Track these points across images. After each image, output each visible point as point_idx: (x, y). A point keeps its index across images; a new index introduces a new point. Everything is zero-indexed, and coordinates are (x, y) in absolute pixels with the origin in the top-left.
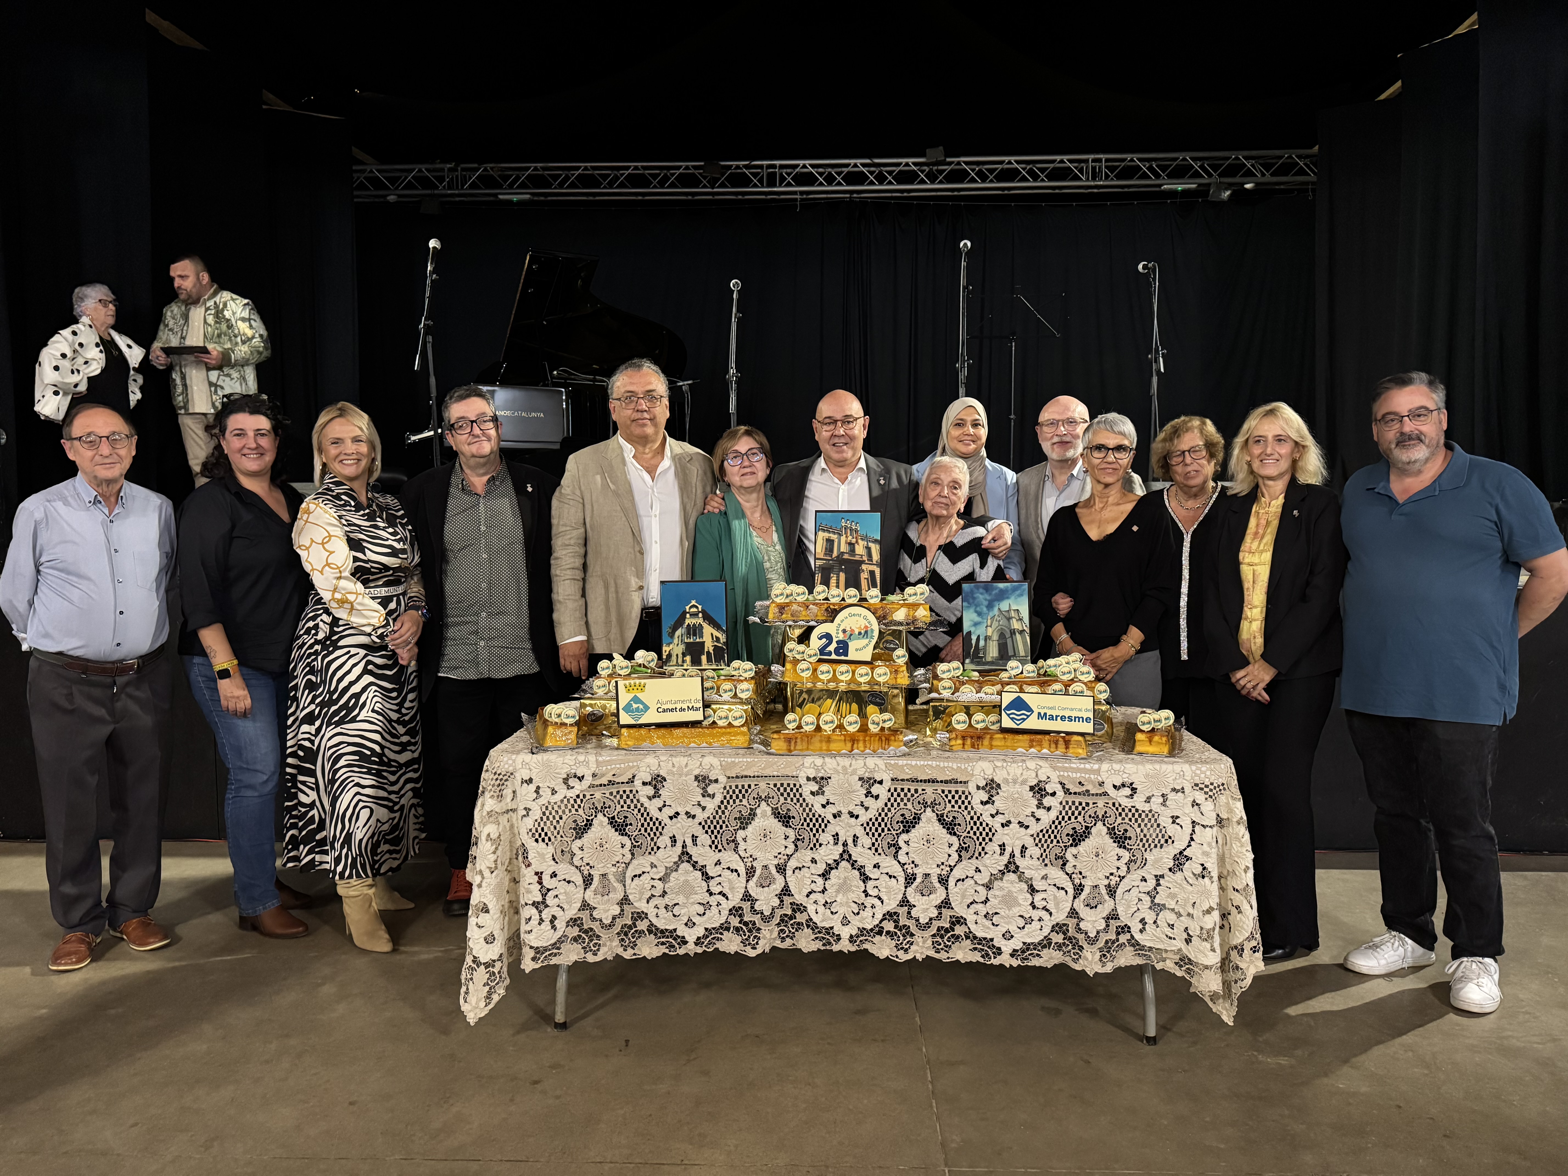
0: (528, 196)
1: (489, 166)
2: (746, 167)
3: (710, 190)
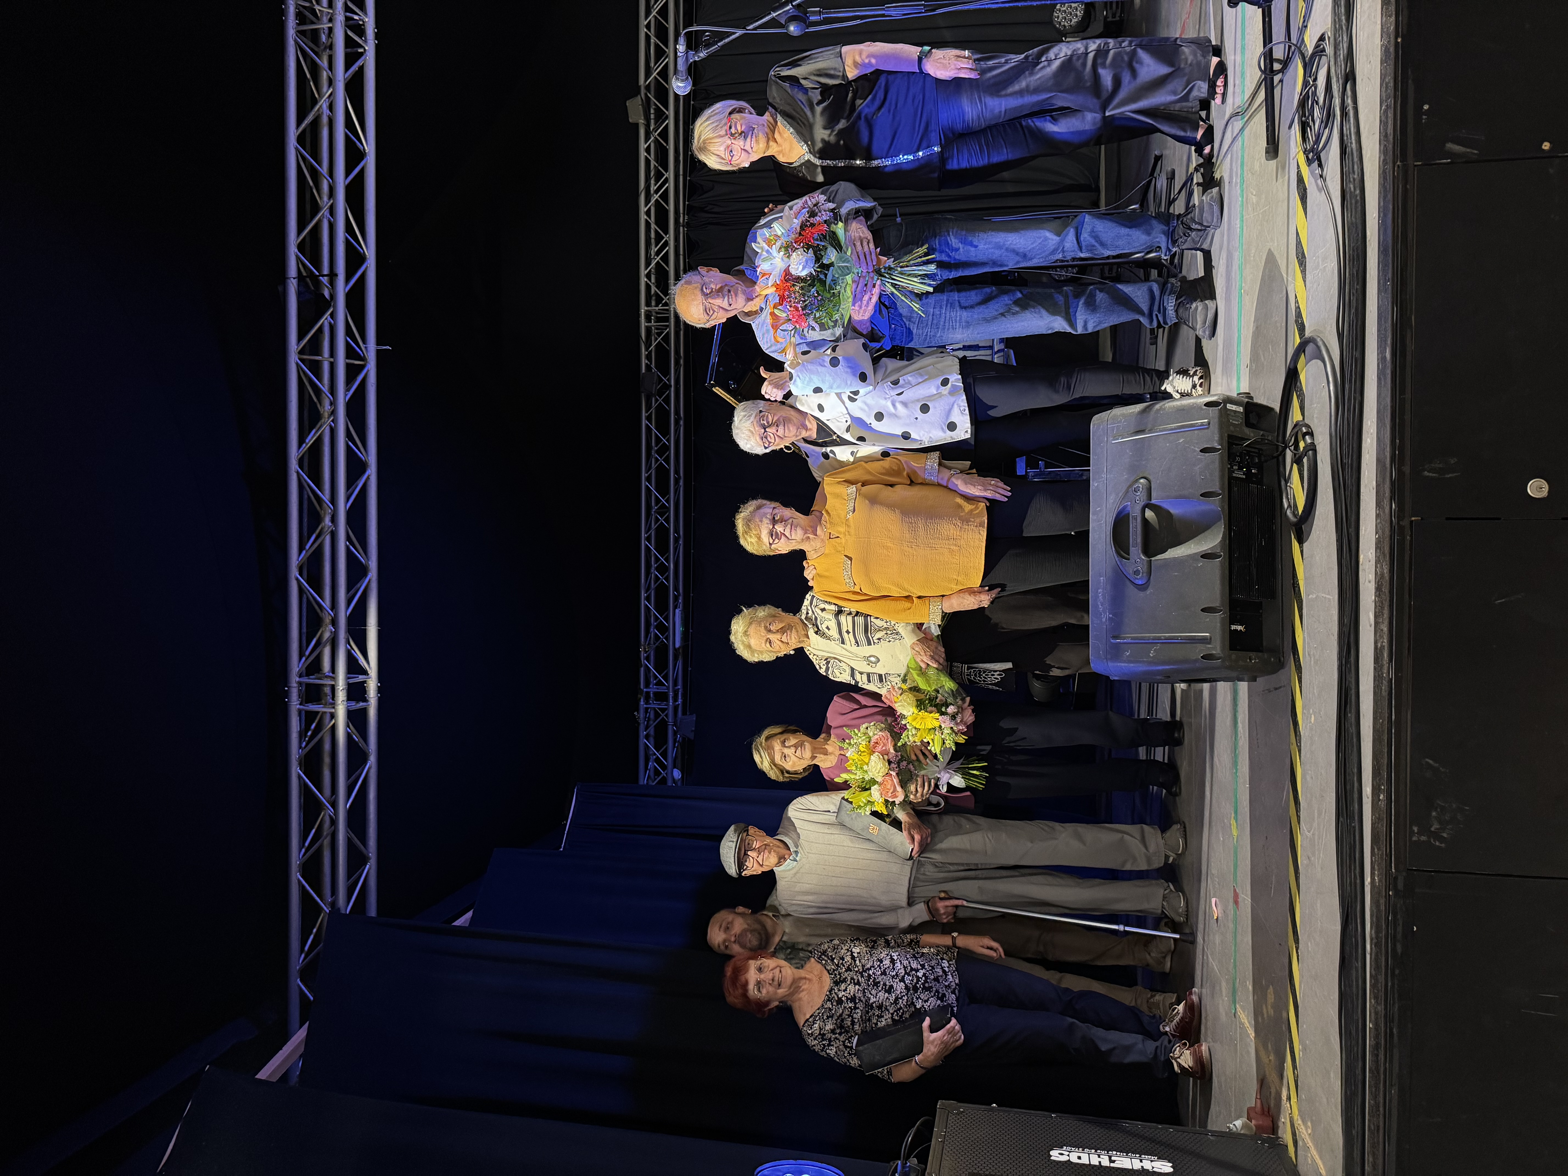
0: (677, 611)
1: (643, 655)
2: (648, 344)
3: (672, 389)
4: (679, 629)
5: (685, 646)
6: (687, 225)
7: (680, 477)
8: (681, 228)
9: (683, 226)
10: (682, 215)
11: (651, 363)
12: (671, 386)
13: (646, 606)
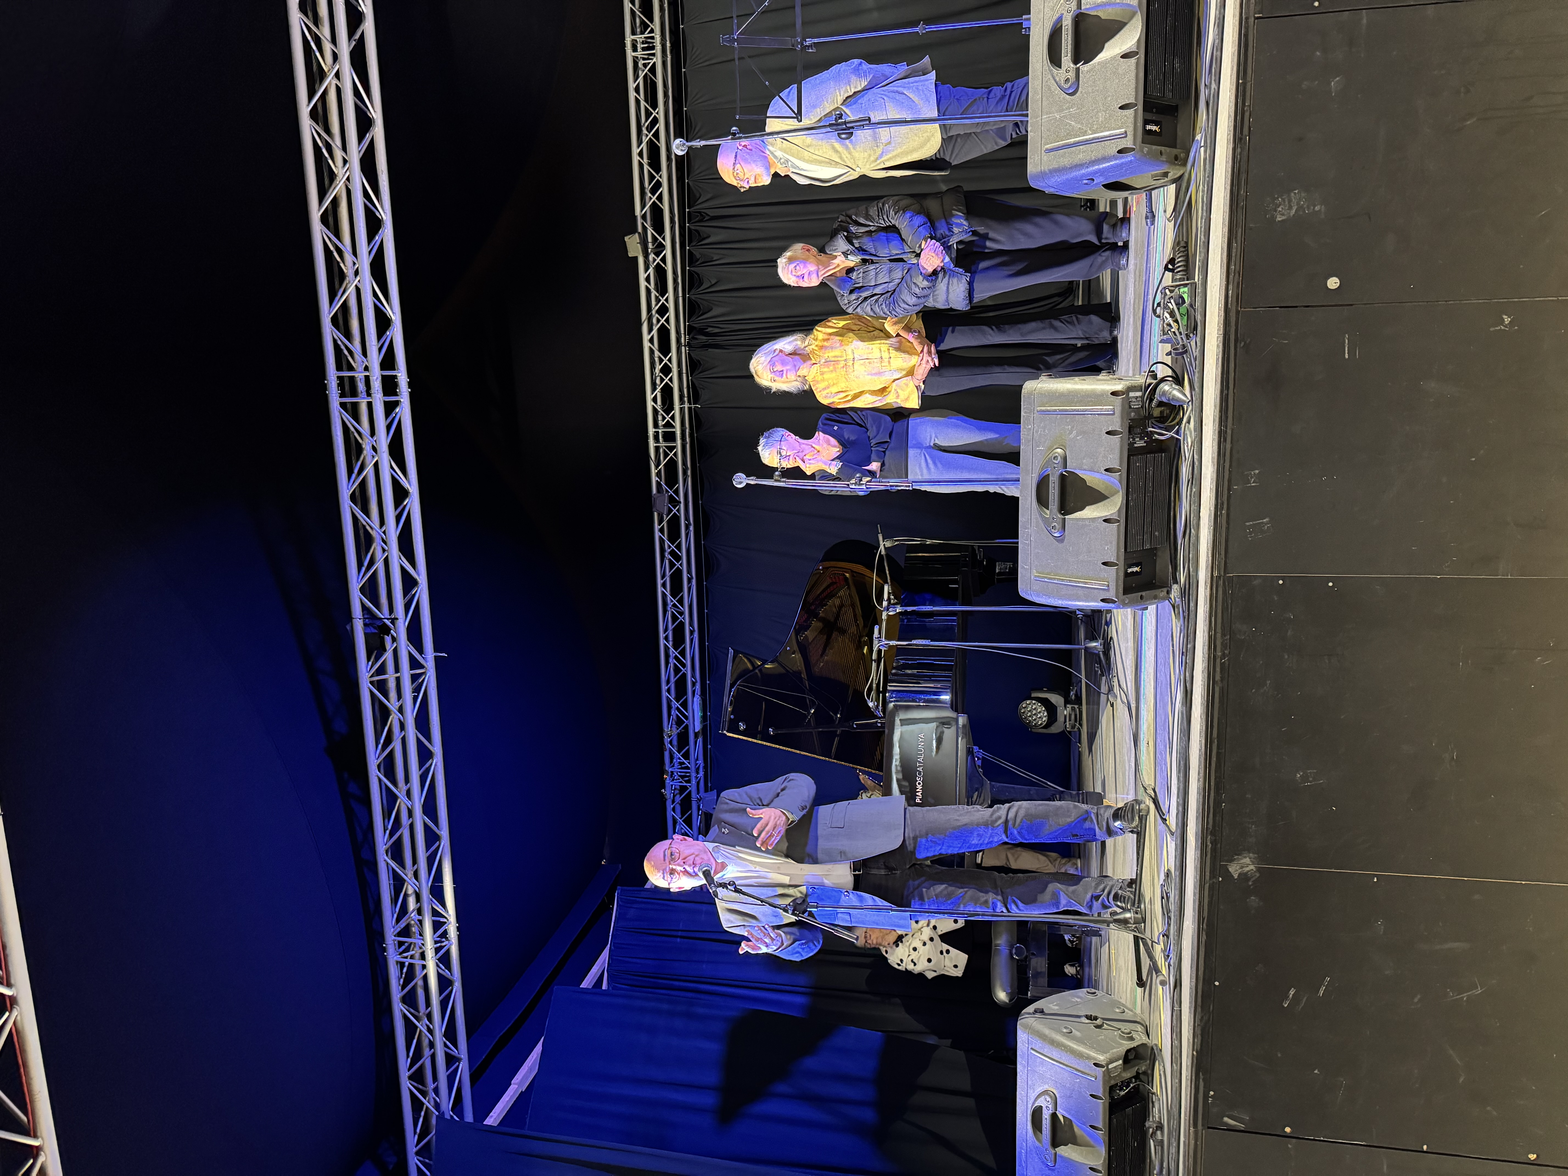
1: (667, 739)
2: (657, 465)
3: (682, 506)
4: (698, 714)
5: (704, 729)
6: (689, 345)
7: (692, 578)
8: (683, 348)
9: (685, 346)
10: (683, 335)
11: (661, 480)
12: (680, 502)
13: (668, 699)
